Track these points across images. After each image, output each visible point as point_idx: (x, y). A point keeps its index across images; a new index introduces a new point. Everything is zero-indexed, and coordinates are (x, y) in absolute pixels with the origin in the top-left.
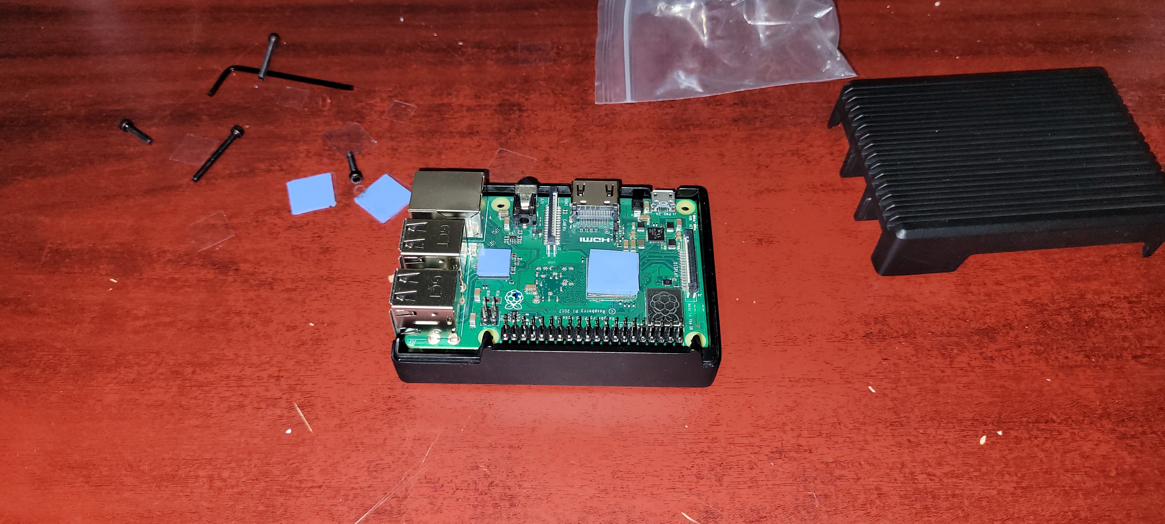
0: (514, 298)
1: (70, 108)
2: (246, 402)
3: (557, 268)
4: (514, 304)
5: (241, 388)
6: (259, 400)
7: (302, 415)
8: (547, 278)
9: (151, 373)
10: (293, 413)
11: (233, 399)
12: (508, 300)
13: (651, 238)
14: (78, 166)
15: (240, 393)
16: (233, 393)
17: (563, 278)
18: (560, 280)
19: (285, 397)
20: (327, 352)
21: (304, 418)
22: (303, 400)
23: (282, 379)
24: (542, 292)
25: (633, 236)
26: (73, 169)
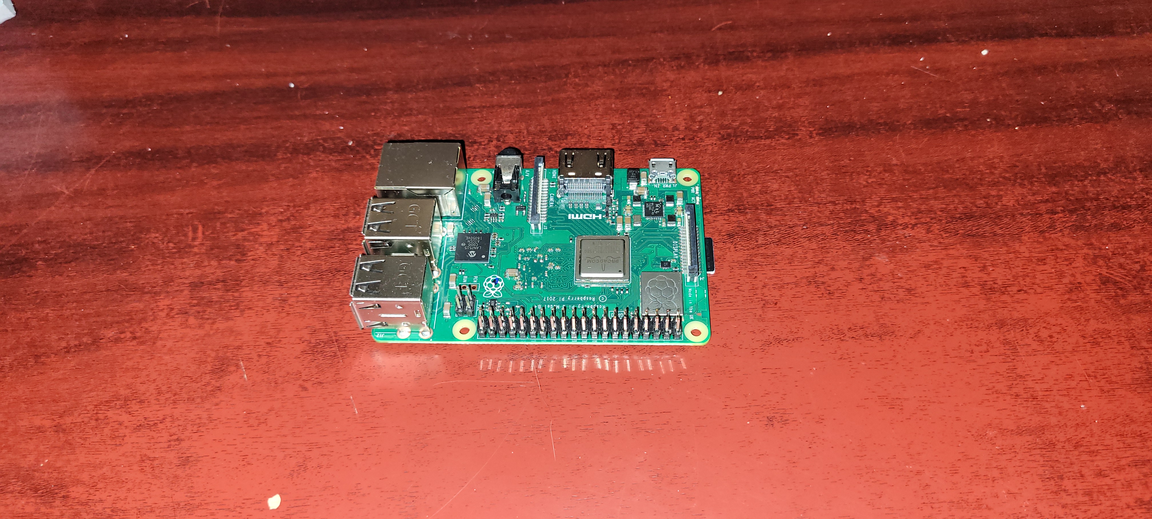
0: (493, 284)
3: (542, 250)
4: (493, 291)
8: (532, 260)
12: (487, 287)
13: (648, 213)
17: (549, 261)
18: (546, 263)
24: (526, 278)
25: (628, 213)
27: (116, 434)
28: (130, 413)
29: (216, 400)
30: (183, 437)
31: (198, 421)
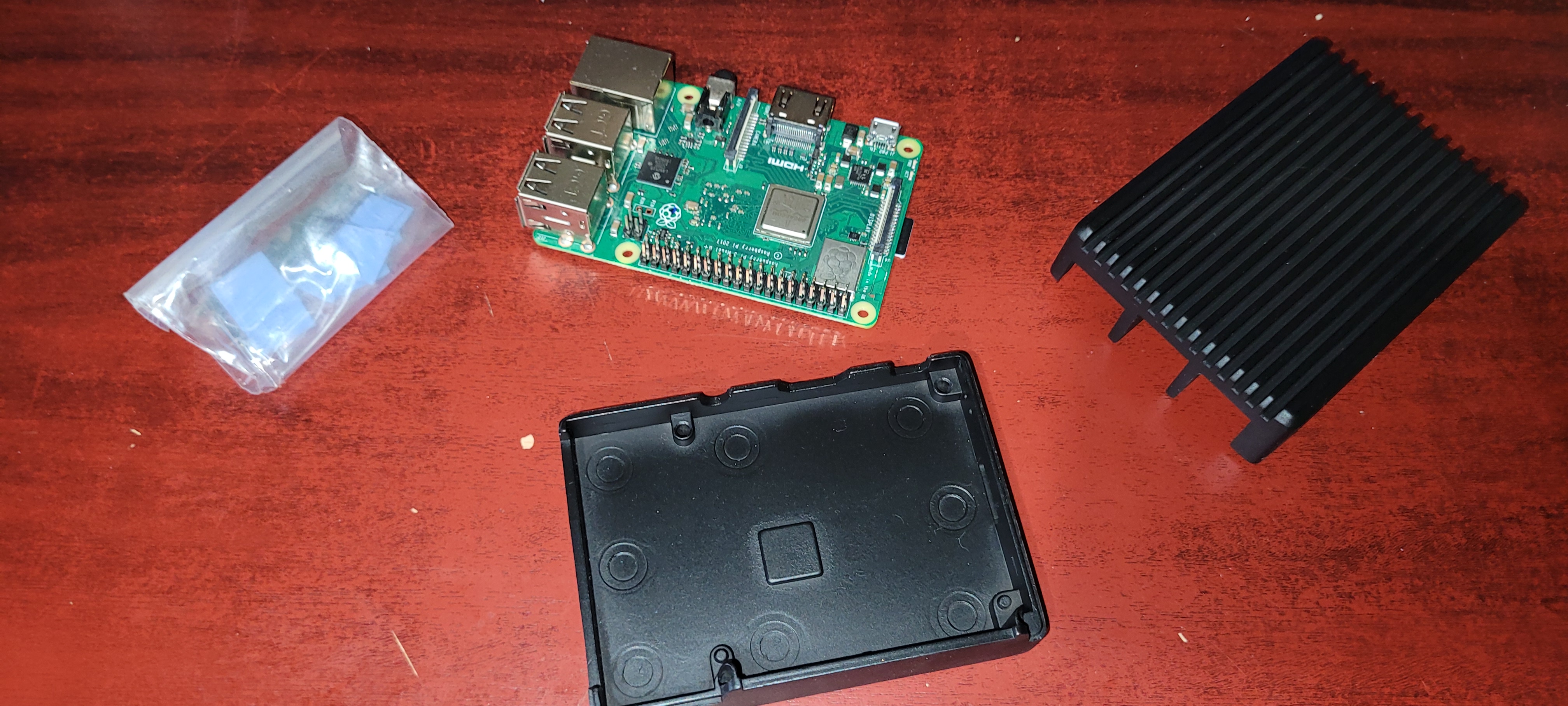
1: (60, 148)
2: (326, 629)
5: (319, 606)
6: (344, 625)
7: (403, 650)
9: (193, 579)
10: (391, 647)
11: (307, 622)
13: (853, 177)
14: (77, 244)
15: (317, 613)
16: (306, 614)
19: (379, 621)
20: (436, 554)
21: (406, 655)
22: (403, 627)
23: (374, 594)
26: (70, 249)
27: (357, 361)
28: (370, 341)
29: (461, 335)
30: (427, 369)
31: (443, 355)
